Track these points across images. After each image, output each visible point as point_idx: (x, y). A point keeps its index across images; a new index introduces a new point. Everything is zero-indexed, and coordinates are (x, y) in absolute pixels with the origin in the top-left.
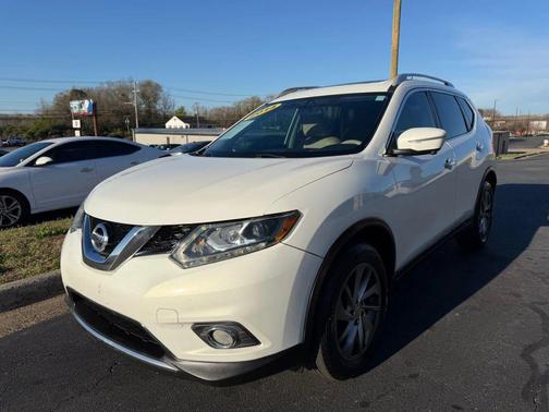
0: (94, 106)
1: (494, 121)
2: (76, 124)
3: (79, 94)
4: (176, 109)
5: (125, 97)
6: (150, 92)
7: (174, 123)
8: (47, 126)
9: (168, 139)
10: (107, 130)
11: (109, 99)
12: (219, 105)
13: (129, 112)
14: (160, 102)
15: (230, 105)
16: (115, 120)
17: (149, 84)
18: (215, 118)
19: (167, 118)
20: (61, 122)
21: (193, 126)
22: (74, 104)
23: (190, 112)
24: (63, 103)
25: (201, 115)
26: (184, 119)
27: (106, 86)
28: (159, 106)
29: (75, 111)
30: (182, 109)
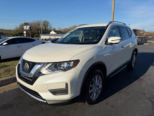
0: (30, 27)
1: (143, 33)
2: (25, 32)
3: (26, 24)
4: (53, 28)
5: (39, 25)
6: (46, 24)
7: (52, 32)
8: (17, 33)
9: (50, 37)
10: (34, 34)
11: (35, 26)
12: (65, 28)
13: (40, 29)
14: (49, 26)
15: (68, 28)
16: (36, 32)
17: (46, 21)
18: (64, 31)
19: (51, 31)
20: (21, 32)
21: (58, 34)
22: (25, 27)
23: (57, 29)
24: (22, 27)
25: (60, 30)
26: (55, 31)
27: (34, 22)
28: (48, 28)
29: (25, 29)
30: (55, 28)
